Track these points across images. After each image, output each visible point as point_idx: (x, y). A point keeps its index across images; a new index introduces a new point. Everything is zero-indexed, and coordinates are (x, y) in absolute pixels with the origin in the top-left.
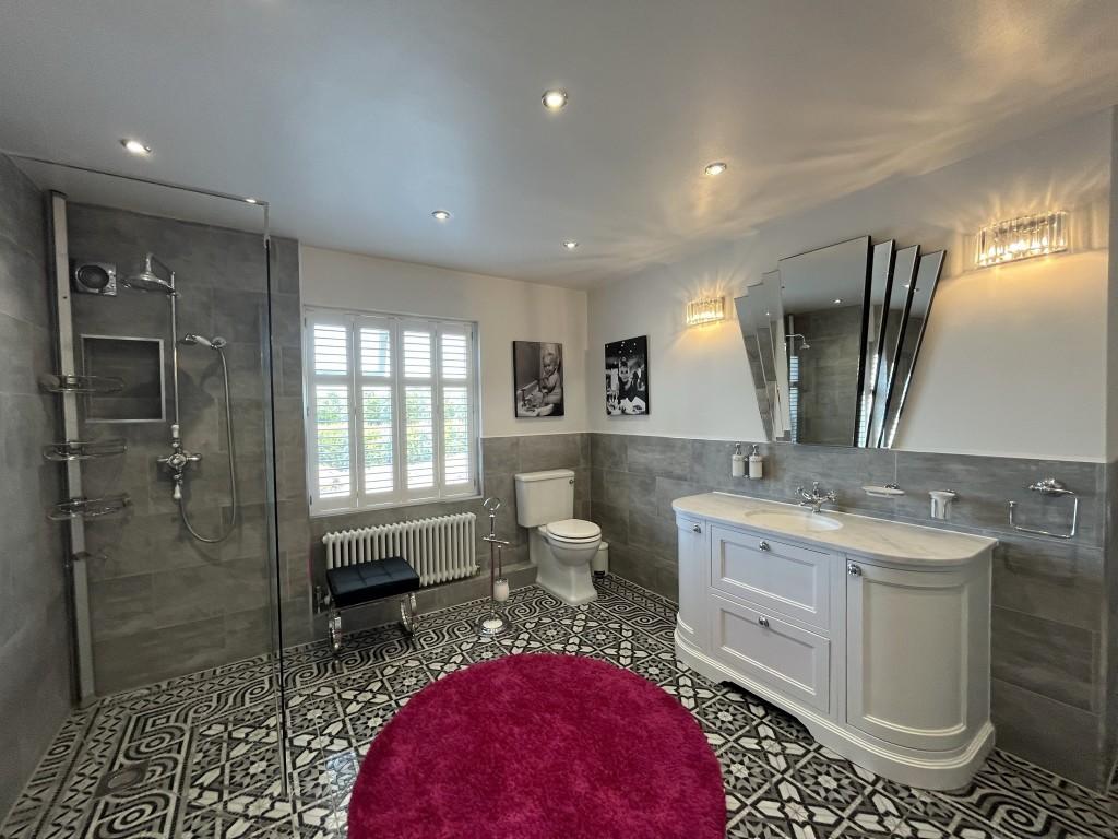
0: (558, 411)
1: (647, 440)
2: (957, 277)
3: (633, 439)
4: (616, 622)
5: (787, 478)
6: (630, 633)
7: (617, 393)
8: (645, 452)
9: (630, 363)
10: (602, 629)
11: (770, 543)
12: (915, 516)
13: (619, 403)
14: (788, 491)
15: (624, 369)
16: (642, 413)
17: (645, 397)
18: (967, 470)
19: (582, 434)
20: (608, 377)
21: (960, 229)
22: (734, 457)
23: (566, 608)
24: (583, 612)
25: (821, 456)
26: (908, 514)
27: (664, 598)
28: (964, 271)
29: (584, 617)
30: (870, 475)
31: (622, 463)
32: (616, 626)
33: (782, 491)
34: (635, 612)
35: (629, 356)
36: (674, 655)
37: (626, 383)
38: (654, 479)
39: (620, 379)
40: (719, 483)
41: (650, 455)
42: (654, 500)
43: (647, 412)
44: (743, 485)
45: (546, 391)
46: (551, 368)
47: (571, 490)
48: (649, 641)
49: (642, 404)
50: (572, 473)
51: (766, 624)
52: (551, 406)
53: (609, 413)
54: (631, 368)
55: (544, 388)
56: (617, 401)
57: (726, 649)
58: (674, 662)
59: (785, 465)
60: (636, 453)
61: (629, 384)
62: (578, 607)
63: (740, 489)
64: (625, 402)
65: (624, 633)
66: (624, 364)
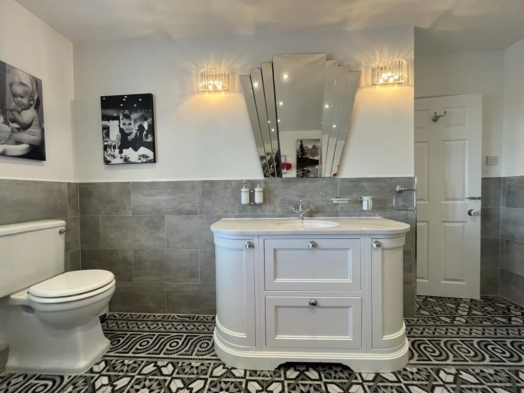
0: (36, 153)
1: (153, 185)
2: (363, 88)
3: (138, 186)
4: (148, 364)
5: (277, 201)
6: (170, 368)
7: (118, 144)
8: (152, 195)
9: (134, 116)
10: (138, 382)
11: (316, 241)
12: (348, 212)
13: (121, 152)
14: (279, 210)
15: (127, 122)
16: (150, 162)
17: (152, 146)
18: (370, 185)
19: (69, 184)
20: (106, 129)
21: (364, 64)
22: (243, 190)
23: (73, 382)
24: (101, 375)
25: (299, 185)
26: (344, 212)
27: (175, 315)
28: (366, 85)
29: (105, 380)
30: (326, 193)
31: (125, 208)
32: (151, 368)
33: (274, 211)
34: (160, 341)
35: (133, 110)
36: (224, 365)
37: (130, 134)
38: (163, 217)
39: (121, 130)
40: (226, 212)
41: (158, 198)
42: (163, 235)
43: (154, 161)
44: (246, 211)
45: (15, 125)
46: (25, 101)
47: (60, 241)
48: (194, 364)
49: (149, 153)
50: (63, 222)
51: (314, 304)
52: (27, 146)
53: (107, 162)
54: (135, 121)
55: (14, 121)
56: (117, 151)
57: (280, 337)
58: (229, 372)
59: (276, 193)
60: (141, 197)
61: (133, 136)
62: (91, 371)
63: (244, 214)
64: (129, 152)
65: (165, 371)
66: (127, 117)
